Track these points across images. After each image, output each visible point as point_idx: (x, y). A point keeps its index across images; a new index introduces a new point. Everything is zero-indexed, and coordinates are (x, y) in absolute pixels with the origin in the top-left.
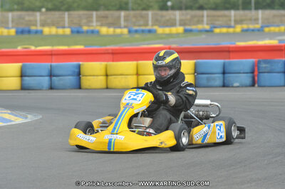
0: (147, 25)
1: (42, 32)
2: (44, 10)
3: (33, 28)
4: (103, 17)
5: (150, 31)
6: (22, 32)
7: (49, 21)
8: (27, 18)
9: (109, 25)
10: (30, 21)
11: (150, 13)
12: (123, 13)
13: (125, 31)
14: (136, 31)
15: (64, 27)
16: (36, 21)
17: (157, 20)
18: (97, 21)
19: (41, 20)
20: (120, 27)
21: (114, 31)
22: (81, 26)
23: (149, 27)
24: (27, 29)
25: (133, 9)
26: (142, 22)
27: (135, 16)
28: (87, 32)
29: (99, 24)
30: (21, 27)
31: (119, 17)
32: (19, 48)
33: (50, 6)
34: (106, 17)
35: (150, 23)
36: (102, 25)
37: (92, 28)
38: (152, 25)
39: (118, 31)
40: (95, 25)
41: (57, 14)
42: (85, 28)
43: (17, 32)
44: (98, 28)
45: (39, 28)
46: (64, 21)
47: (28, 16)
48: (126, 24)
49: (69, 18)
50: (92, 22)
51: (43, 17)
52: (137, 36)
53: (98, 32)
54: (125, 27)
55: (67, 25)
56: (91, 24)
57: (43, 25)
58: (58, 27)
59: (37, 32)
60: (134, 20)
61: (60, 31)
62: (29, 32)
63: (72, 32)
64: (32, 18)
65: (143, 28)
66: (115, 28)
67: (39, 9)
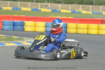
0: (99, 11)
1: (61, 11)
2: (63, 3)
3: (58, 10)
4: (84, 7)
5: (100, 13)
6: (54, 11)
7: (64, 7)
8: (56, 6)
9: (86, 10)
10: (57, 7)
11: (101, 7)
12: (91, 6)
13: (91, 13)
14: (95, 13)
15: (69, 10)
16: (59, 7)
17: (103, 9)
18: (81, 8)
19: (61, 7)
20: (90, 11)
21: (87, 12)
22: (75, 10)
23: (100, 12)
24: (55, 9)
25: (95, 5)
26: (98, 10)
27: (95, 7)
28: (77, 12)
29: (82, 9)
30: (53, 9)
31: (89, 7)
32: (50, 17)
33: (65, 2)
34: (85, 7)
35: (101, 10)
36: (83, 10)
37: (79, 11)
38: (102, 11)
39: (89, 12)
40: (80, 10)
41: (67, 5)
42: (77, 11)
43: (51, 11)
44: (81, 11)
45: (60, 10)
46: (69, 8)
47: (56, 5)
48: (92, 10)
49: (71, 6)
50: (79, 8)
51: (62, 6)
52: (95, 15)
53: (81, 12)
54: (91, 11)
55: (70, 9)
56: (79, 9)
57: (62, 9)
58: (67, 10)
59: (59, 11)
60: (95, 9)
61: (67, 11)
62: (56, 11)
63: (72, 12)
64: (58, 6)
65: (98, 12)
66: (87, 11)
67: (61, 3)
